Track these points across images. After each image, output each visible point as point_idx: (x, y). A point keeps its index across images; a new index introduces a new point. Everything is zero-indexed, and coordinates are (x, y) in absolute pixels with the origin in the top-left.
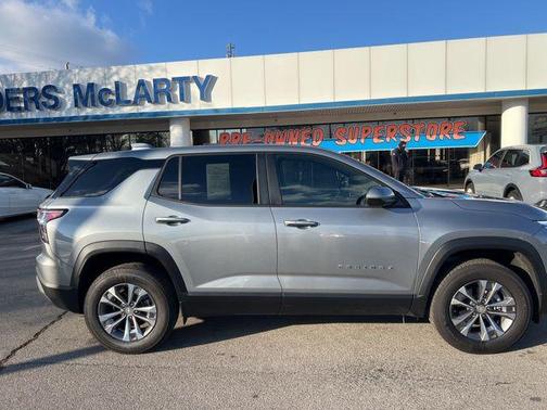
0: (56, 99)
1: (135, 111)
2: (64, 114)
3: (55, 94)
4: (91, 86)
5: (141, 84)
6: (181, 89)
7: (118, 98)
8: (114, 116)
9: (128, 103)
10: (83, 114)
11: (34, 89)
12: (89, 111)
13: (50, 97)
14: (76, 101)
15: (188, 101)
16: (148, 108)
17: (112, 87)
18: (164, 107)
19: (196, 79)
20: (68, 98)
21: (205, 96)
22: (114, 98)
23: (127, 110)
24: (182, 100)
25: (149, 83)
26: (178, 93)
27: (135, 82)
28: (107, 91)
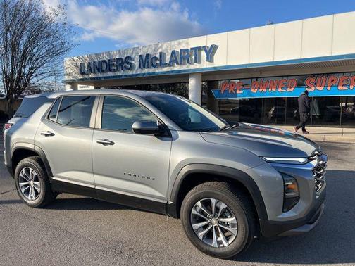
0: (131, 64)
1: (169, 70)
2: (134, 73)
3: (130, 61)
4: (148, 55)
5: (173, 53)
6: (196, 55)
7: (161, 62)
8: (158, 73)
9: (166, 65)
10: (143, 72)
11: (121, 58)
12: (146, 71)
13: (128, 63)
14: (140, 65)
15: (200, 63)
16: (177, 68)
17: (158, 56)
18: (186, 67)
19: (204, 48)
20: (136, 63)
21: (210, 59)
22: (158, 62)
23: (165, 69)
24: (196, 62)
25: (177, 52)
26: (193, 57)
27: (170, 52)
28: (156, 58)
